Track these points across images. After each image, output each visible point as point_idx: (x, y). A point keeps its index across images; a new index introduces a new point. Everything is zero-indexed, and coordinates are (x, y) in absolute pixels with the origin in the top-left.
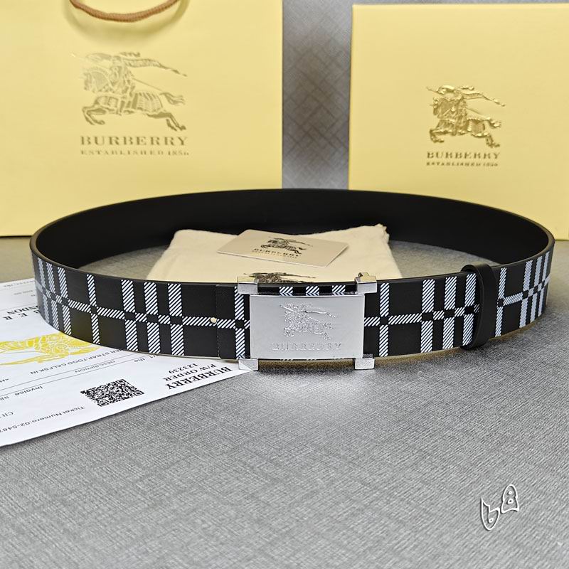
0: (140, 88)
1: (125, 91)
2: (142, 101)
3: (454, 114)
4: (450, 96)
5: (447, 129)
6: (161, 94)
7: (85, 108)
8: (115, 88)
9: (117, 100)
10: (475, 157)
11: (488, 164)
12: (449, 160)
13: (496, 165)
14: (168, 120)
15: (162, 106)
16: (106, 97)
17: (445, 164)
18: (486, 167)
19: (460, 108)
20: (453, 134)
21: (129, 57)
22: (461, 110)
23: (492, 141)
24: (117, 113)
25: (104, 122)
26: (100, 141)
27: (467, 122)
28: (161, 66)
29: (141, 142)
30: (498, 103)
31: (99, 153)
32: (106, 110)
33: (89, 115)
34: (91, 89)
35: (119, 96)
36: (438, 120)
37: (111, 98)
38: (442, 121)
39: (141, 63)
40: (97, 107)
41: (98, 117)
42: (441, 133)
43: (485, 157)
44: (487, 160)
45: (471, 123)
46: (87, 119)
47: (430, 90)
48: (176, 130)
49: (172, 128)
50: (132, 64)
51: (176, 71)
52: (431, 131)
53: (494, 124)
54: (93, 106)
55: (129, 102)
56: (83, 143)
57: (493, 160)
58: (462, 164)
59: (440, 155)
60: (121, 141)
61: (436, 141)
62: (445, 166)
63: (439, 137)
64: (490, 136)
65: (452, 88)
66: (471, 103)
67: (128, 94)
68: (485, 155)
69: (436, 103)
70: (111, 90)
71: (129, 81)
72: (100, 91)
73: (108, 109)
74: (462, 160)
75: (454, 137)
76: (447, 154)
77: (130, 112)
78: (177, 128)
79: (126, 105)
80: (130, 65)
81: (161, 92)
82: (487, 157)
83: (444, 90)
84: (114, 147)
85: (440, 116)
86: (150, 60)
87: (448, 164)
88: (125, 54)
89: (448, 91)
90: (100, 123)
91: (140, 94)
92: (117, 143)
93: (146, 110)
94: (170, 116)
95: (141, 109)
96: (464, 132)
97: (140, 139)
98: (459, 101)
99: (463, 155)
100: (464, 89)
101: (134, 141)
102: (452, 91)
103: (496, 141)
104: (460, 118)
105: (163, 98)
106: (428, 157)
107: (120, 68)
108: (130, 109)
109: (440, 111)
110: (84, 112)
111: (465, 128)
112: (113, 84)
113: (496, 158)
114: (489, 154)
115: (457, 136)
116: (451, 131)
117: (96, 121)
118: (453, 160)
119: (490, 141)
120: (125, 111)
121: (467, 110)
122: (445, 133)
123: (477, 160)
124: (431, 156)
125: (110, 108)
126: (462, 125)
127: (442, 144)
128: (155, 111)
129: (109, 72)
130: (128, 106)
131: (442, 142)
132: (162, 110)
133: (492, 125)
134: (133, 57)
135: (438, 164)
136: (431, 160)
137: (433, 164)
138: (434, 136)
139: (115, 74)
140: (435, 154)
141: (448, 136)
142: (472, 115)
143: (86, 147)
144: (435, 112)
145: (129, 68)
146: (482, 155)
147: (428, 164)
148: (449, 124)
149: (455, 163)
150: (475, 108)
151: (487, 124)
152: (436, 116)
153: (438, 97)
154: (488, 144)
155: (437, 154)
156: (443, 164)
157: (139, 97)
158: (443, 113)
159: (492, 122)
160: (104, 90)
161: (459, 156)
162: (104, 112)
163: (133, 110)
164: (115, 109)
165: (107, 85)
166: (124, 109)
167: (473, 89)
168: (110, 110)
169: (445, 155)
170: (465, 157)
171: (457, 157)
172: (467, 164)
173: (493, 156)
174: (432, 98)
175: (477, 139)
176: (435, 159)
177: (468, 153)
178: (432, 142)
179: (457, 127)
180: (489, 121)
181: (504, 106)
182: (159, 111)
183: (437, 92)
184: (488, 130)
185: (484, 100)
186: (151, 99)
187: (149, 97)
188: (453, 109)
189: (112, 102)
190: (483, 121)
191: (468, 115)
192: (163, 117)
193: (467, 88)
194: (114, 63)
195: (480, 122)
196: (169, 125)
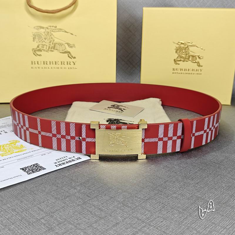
0: (56, 41)
1: (50, 42)
2: (57, 47)
3: (184, 53)
4: (182, 46)
5: (181, 59)
7: (33, 49)
8: (46, 41)
9: (47, 46)
10: (192, 71)
11: (198, 74)
12: (182, 72)
13: (201, 74)
14: (68, 54)
15: (66, 48)
16: (42, 44)
18: (197, 75)
19: (187, 51)
20: (183, 61)
21: (52, 28)
23: (199, 64)
24: (47, 51)
25: (41, 55)
26: (39, 63)
27: (189, 56)
28: (66, 32)
29: (57, 64)
30: (202, 49)
31: (39, 68)
32: (42, 50)
33: (35, 52)
34: (36, 41)
35: (48, 44)
37: (44, 45)
38: (179, 56)
39: (57, 30)
40: (38, 49)
41: (39, 53)
44: (197, 72)
45: (191, 57)
46: (34, 54)
47: (174, 43)
50: (54, 31)
51: (72, 34)
52: (174, 60)
53: (200, 57)
54: (37, 48)
55: (52, 47)
56: (32, 64)
57: (199, 72)
58: (187, 73)
59: (178, 69)
60: (48, 63)
61: (176, 64)
62: (180, 74)
63: (178, 62)
64: (199, 62)
65: (183, 42)
66: (191, 49)
67: (51, 44)
68: (196, 70)
69: (177, 48)
70: (44, 41)
71: (52, 38)
73: (43, 49)
74: (187, 72)
75: (184, 62)
78: (72, 58)
79: (50, 48)
82: (197, 71)
83: (180, 43)
84: (45, 66)
85: (178, 54)
86: (61, 29)
88: (50, 27)
89: (182, 43)
91: (57, 43)
93: (59, 50)
94: (69, 52)
95: (57, 50)
96: (188, 60)
97: (57, 62)
98: (186, 48)
99: (187, 70)
101: (54, 63)
103: (201, 64)
104: (186, 55)
105: (66, 45)
106: (173, 70)
107: (48, 32)
108: (52, 50)
109: (178, 52)
110: (33, 51)
111: (188, 59)
112: (45, 39)
113: (201, 71)
115: (185, 62)
116: (183, 60)
117: (38, 55)
118: (183, 72)
119: (198, 64)
120: (50, 51)
121: (189, 52)
122: (180, 60)
123: (193, 72)
124: (174, 70)
126: (187, 58)
127: (179, 65)
128: (63, 50)
129: (44, 34)
130: (51, 48)
131: (179, 64)
133: (199, 58)
134: (54, 28)
135: (177, 73)
136: (174, 72)
137: (175, 73)
138: (176, 62)
139: (46, 35)
140: (176, 69)
141: (181, 62)
142: (191, 53)
143: (34, 66)
144: (176, 52)
145: (52, 32)
146: (195, 70)
148: (182, 57)
149: (184, 73)
150: (193, 51)
151: (197, 57)
153: (178, 46)
154: (198, 65)
155: (177, 69)
157: (56, 45)
158: (179, 52)
159: (199, 57)
160: (41, 41)
161: (186, 70)
162: (41, 51)
163: (54, 50)
164: (46, 49)
165: (43, 39)
166: (50, 50)
167: (192, 43)
168: (44, 50)
169: (180, 70)
170: (188, 71)
171: (185, 70)
172: (189, 74)
173: (200, 70)
174: (175, 46)
175: (193, 63)
176: (176, 71)
177: (189, 69)
178: (175, 64)
179: (185, 58)
180: (198, 56)
181: (204, 50)
182: (65, 51)
183: (177, 44)
184: (198, 60)
185: (196, 47)
186: (61, 46)
187: (61, 45)
188: (184, 51)
189: (45, 47)
190: (196, 56)
191: (190, 53)
192: (66, 53)
193: (189, 43)
194: (46, 30)
195: (194, 56)
196: (69, 57)
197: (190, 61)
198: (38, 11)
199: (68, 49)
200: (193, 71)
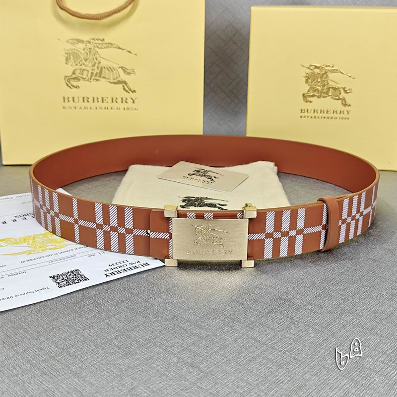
0: (104, 63)
1: (94, 65)
2: (106, 73)
3: (320, 83)
4: (317, 71)
5: (314, 93)
6: (119, 68)
7: (66, 77)
8: (87, 63)
9: (88, 71)
10: (333, 113)
11: (343, 118)
12: (316, 114)
13: (348, 119)
14: (123, 86)
16: (81, 69)
17: (313, 117)
18: (341, 120)
19: (324, 79)
20: (319, 97)
21: (96, 42)
22: (324, 81)
23: (345, 102)
24: (88, 81)
25: (79, 87)
26: (76, 100)
27: (328, 89)
28: (120, 48)
29: (104, 101)
30: (350, 77)
31: (75, 108)
32: (81, 78)
33: (69, 82)
34: (70, 64)
35: (89, 69)
36: (309, 87)
37: (84, 70)
38: (311, 88)
39: (105, 46)
40: (74, 76)
41: (75, 83)
42: (310, 96)
43: (340, 113)
44: (342, 115)
45: (331, 90)
46: (67, 85)
47: (303, 66)
48: (129, 93)
49: (127, 91)
51: (129, 52)
52: (304, 95)
53: (347, 90)
54: (72, 76)
55: (97, 73)
56: (64, 101)
57: (345, 115)
58: (324, 118)
59: (309, 111)
60: (91, 100)
61: (307, 102)
62: (313, 119)
63: (309, 99)
64: (344, 99)
65: (319, 66)
66: (331, 76)
67: (96, 68)
68: (341, 112)
69: (307, 75)
70: (84, 64)
71: (96, 58)
72: (77, 65)
74: (325, 115)
75: (319, 99)
76: (314, 110)
77: (97, 80)
78: (129, 91)
79: (94, 75)
80: (98, 47)
81: (119, 66)
82: (342, 113)
83: (313, 67)
84: (86, 104)
85: (310, 84)
86: (111, 44)
87: (315, 117)
88: (94, 39)
89: (316, 67)
90: (76, 87)
91: (105, 68)
92: (88, 101)
93: (108, 79)
94: (125, 82)
95: (105, 78)
96: (326, 96)
97: (104, 99)
98: (323, 74)
99: (325, 111)
100: (326, 66)
101: (100, 100)
102: (318, 68)
103: (348, 102)
104: (324, 86)
105: (121, 70)
106: (301, 112)
107: (90, 49)
108: (97, 78)
109: (310, 81)
110: (65, 79)
111: (327, 93)
112: (86, 60)
113: (348, 114)
114: (343, 111)
115: (322, 99)
116: (317, 95)
117: (73, 86)
118: (319, 115)
119: (344, 102)
121: (329, 81)
122: (313, 96)
123: (335, 115)
124: (303, 111)
125: (83, 77)
126: (325, 91)
127: (311, 103)
128: (115, 79)
129: (83, 52)
130: (96, 76)
131: (311, 102)
132: (119, 79)
133: (345, 91)
134: (100, 42)
135: (308, 117)
136: (303, 115)
137: (305, 117)
138: (306, 98)
139: (87, 53)
140: (306, 111)
141: (315, 98)
142: (331, 84)
143: (66, 104)
144: (307, 82)
145: (97, 49)
146: (339, 112)
147: (301, 117)
148: (316, 90)
149: (320, 117)
150: (334, 79)
151: (342, 90)
152: (307, 84)
153: (309, 71)
154: (342, 104)
156: (311, 117)
157: (104, 70)
158: (312, 82)
159: (346, 89)
160: (79, 64)
161: (322, 112)
162: (79, 80)
163: (99, 78)
164: (87, 78)
165: (81, 61)
166: (93, 78)
167: (333, 66)
168: (83, 79)
169: (313, 111)
170: (327, 113)
171: (321, 113)
172: (328, 118)
173: (346, 112)
174: (304, 72)
175: (335, 101)
176: (306, 114)
177: (329, 110)
178: (304, 102)
179: (322, 92)
180: (344, 89)
181: (354, 78)
183: (308, 68)
184: (343, 95)
185: (340, 74)
186: (112, 71)
188: (319, 80)
189: (85, 73)
190: (339, 88)
191: (329, 84)
192: (120, 83)
193: (329, 66)
194: (86, 46)
195: (337, 89)
196: (124, 89)
197: (329, 97)
200: (335, 113)
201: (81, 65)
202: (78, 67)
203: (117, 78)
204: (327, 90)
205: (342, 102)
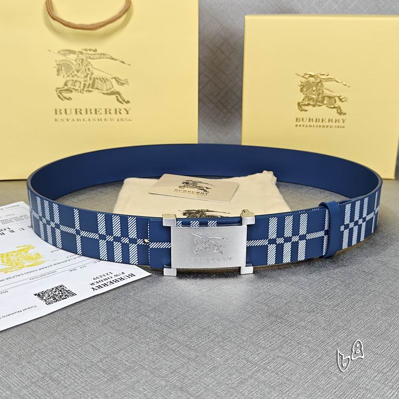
0: (96, 74)
1: (86, 77)
2: (98, 84)
3: (315, 92)
4: (312, 79)
5: (310, 102)
6: (112, 78)
7: (58, 88)
8: (79, 74)
9: (80, 82)
11: (338, 127)
12: (311, 123)
13: (344, 127)
14: (117, 97)
15: (113, 87)
16: (73, 80)
17: (308, 126)
18: (336, 129)
19: (319, 88)
20: (314, 106)
21: (89, 52)
22: (320, 89)
23: (341, 110)
24: (81, 92)
25: (71, 99)
26: (68, 112)
27: (324, 98)
28: (112, 59)
29: (98, 113)
30: (345, 85)
31: (68, 120)
32: (73, 90)
33: (61, 94)
34: (62, 75)
35: (82, 80)
36: (303, 96)
37: (76, 81)
38: (306, 97)
39: (98, 56)
40: (66, 88)
41: (67, 95)
42: (305, 105)
43: (336, 122)
44: (337, 124)
45: (326, 98)
46: (59, 96)
47: (298, 75)
48: (123, 103)
49: (120, 102)
50: (91, 57)
51: (123, 62)
52: (299, 104)
53: (342, 99)
54: (63, 87)
55: (90, 84)
56: (56, 114)
57: (341, 124)
58: (320, 126)
59: (305, 120)
60: (84, 112)
61: (302, 110)
62: (308, 128)
63: (304, 108)
64: (340, 108)
65: (313, 74)
66: (326, 85)
67: (88, 78)
68: (336, 120)
69: (302, 84)
70: (76, 75)
72: (68, 76)
73: (74, 89)
74: (320, 124)
75: (314, 108)
76: (310, 119)
77: (90, 91)
79: (87, 86)
83: (308, 76)
84: (79, 116)
85: (305, 93)
86: (103, 54)
87: (310, 126)
88: (86, 50)
89: (311, 76)
90: (68, 99)
91: (97, 78)
92: (81, 113)
93: (101, 90)
94: (118, 93)
95: (98, 89)
96: (321, 104)
97: (97, 110)
98: (318, 83)
99: (321, 120)
100: (321, 75)
101: (93, 111)
102: (313, 76)
103: (344, 111)
104: (319, 95)
105: (113, 81)
106: (297, 121)
107: (82, 60)
108: (90, 89)
109: (305, 89)
110: (56, 91)
111: (322, 102)
112: (78, 71)
113: (343, 122)
114: (339, 120)
115: (317, 107)
116: (312, 103)
117: (65, 98)
118: (314, 123)
119: (339, 111)
120: (86, 91)
121: (324, 89)
122: (308, 105)
123: (330, 124)
124: (298, 120)
125: (76, 88)
126: (320, 100)
127: (307, 112)
128: (108, 90)
129: (75, 63)
130: (88, 87)
131: (306, 111)
132: (113, 90)
133: (341, 100)
134: (92, 52)
135: (303, 126)
136: (298, 123)
137: (300, 126)
138: (301, 107)
139: (79, 64)
140: (301, 119)
141: (310, 107)
142: (327, 93)
143: (59, 116)
144: (302, 90)
145: (89, 60)
146: (334, 120)
147: (296, 126)
148: (311, 99)
149: (315, 126)
150: (330, 88)
151: (337, 99)
152: (302, 93)
153: (304, 80)
154: (338, 112)
155: (303, 119)
156: (307, 126)
157: (96, 81)
158: (307, 91)
159: (341, 98)
160: (71, 75)
161: (318, 121)
162: (71, 91)
163: (92, 90)
164: (79, 89)
165: (73, 72)
166: (86, 89)
167: (328, 75)
168: (75, 90)
169: (308, 120)
170: (322, 122)
171: (316, 121)
172: (324, 127)
173: (341, 121)
174: (300, 80)
175: (331, 109)
176: (301, 123)
177: (324, 119)
178: (299, 111)
179: (317, 101)
180: (339, 97)
181: (349, 87)
182: (111, 90)
183: (303, 77)
184: (338, 103)
185: (335, 82)
186: (105, 82)
187: (104, 80)
188: (314, 89)
189: (78, 84)
190: (335, 97)
191: (325, 92)
192: (114, 94)
193: (324, 74)
194: (78, 56)
195: (332, 97)
196: (118, 100)
197: (325, 106)
198: (66, 26)
199: (117, 88)
200: (330, 121)
201: (73, 76)
202: (70, 78)
203: (110, 89)
204: (322, 99)
205: (337, 110)
